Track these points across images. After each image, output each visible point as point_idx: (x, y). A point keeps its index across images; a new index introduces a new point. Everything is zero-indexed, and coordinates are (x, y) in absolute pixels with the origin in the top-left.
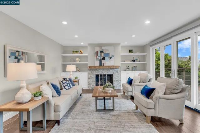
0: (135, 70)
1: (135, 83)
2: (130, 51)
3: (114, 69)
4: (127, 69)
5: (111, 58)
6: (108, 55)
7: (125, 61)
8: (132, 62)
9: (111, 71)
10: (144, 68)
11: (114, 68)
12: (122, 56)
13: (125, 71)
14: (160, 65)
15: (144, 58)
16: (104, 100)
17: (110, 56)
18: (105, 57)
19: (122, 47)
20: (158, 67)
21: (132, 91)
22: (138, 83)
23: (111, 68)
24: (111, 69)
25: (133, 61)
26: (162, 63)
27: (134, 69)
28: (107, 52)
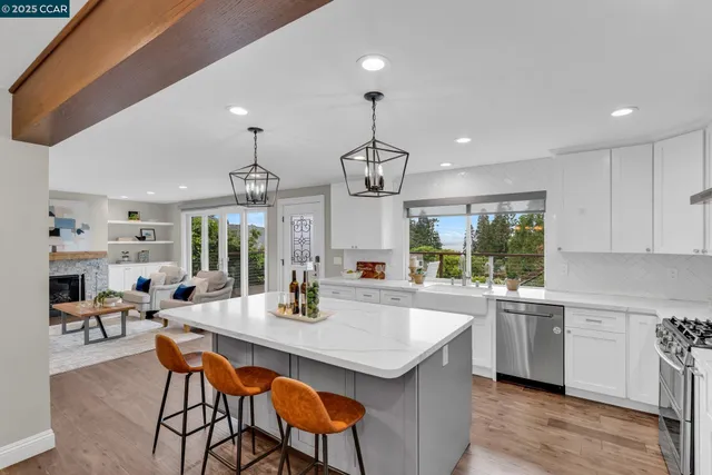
0: (146, 261)
1: (157, 286)
2: (132, 215)
3: (86, 260)
4: (124, 258)
5: (79, 232)
6: (70, 223)
7: (117, 239)
8: (138, 242)
9: (78, 264)
10: (167, 254)
11: (90, 257)
12: (111, 225)
13: (118, 262)
14: (200, 246)
15: (166, 233)
16: (99, 329)
17: (78, 226)
18: (61, 231)
19: (113, 202)
20: (196, 252)
21: (150, 303)
22: (162, 286)
23: (81, 257)
24: (79, 260)
25: (139, 239)
26: (205, 241)
27: (142, 258)
28: (66, 216)
